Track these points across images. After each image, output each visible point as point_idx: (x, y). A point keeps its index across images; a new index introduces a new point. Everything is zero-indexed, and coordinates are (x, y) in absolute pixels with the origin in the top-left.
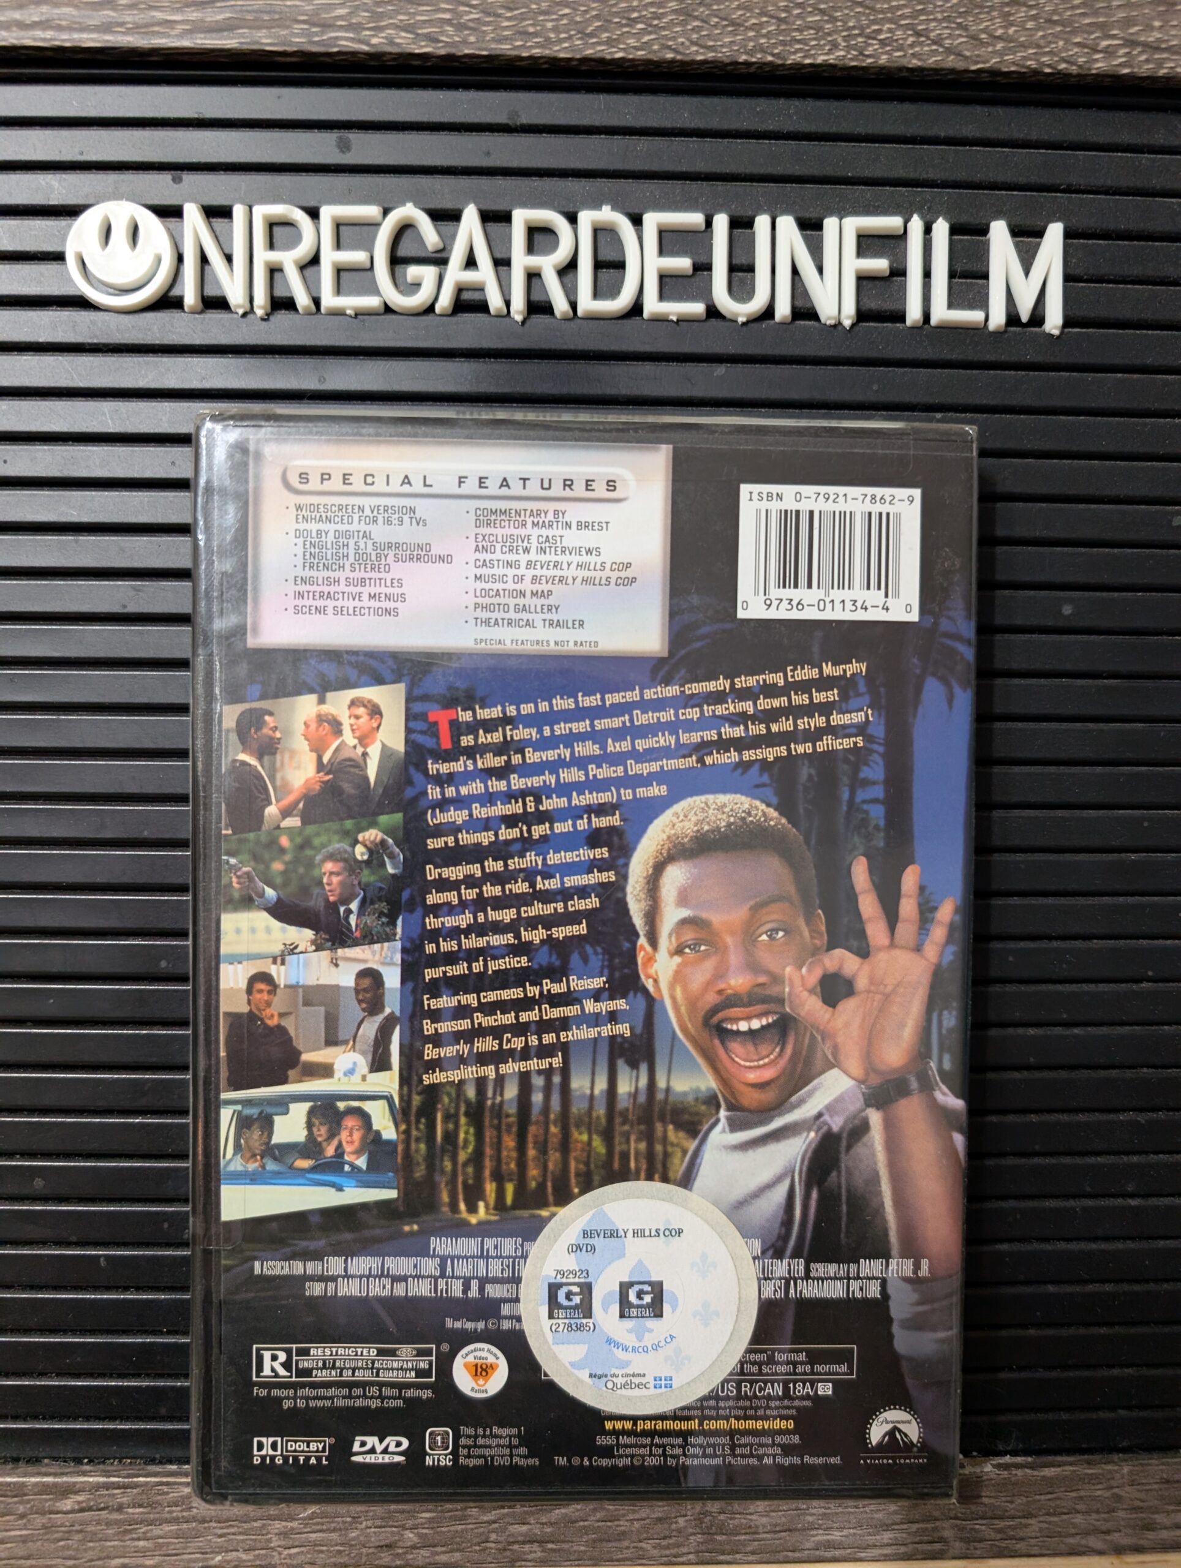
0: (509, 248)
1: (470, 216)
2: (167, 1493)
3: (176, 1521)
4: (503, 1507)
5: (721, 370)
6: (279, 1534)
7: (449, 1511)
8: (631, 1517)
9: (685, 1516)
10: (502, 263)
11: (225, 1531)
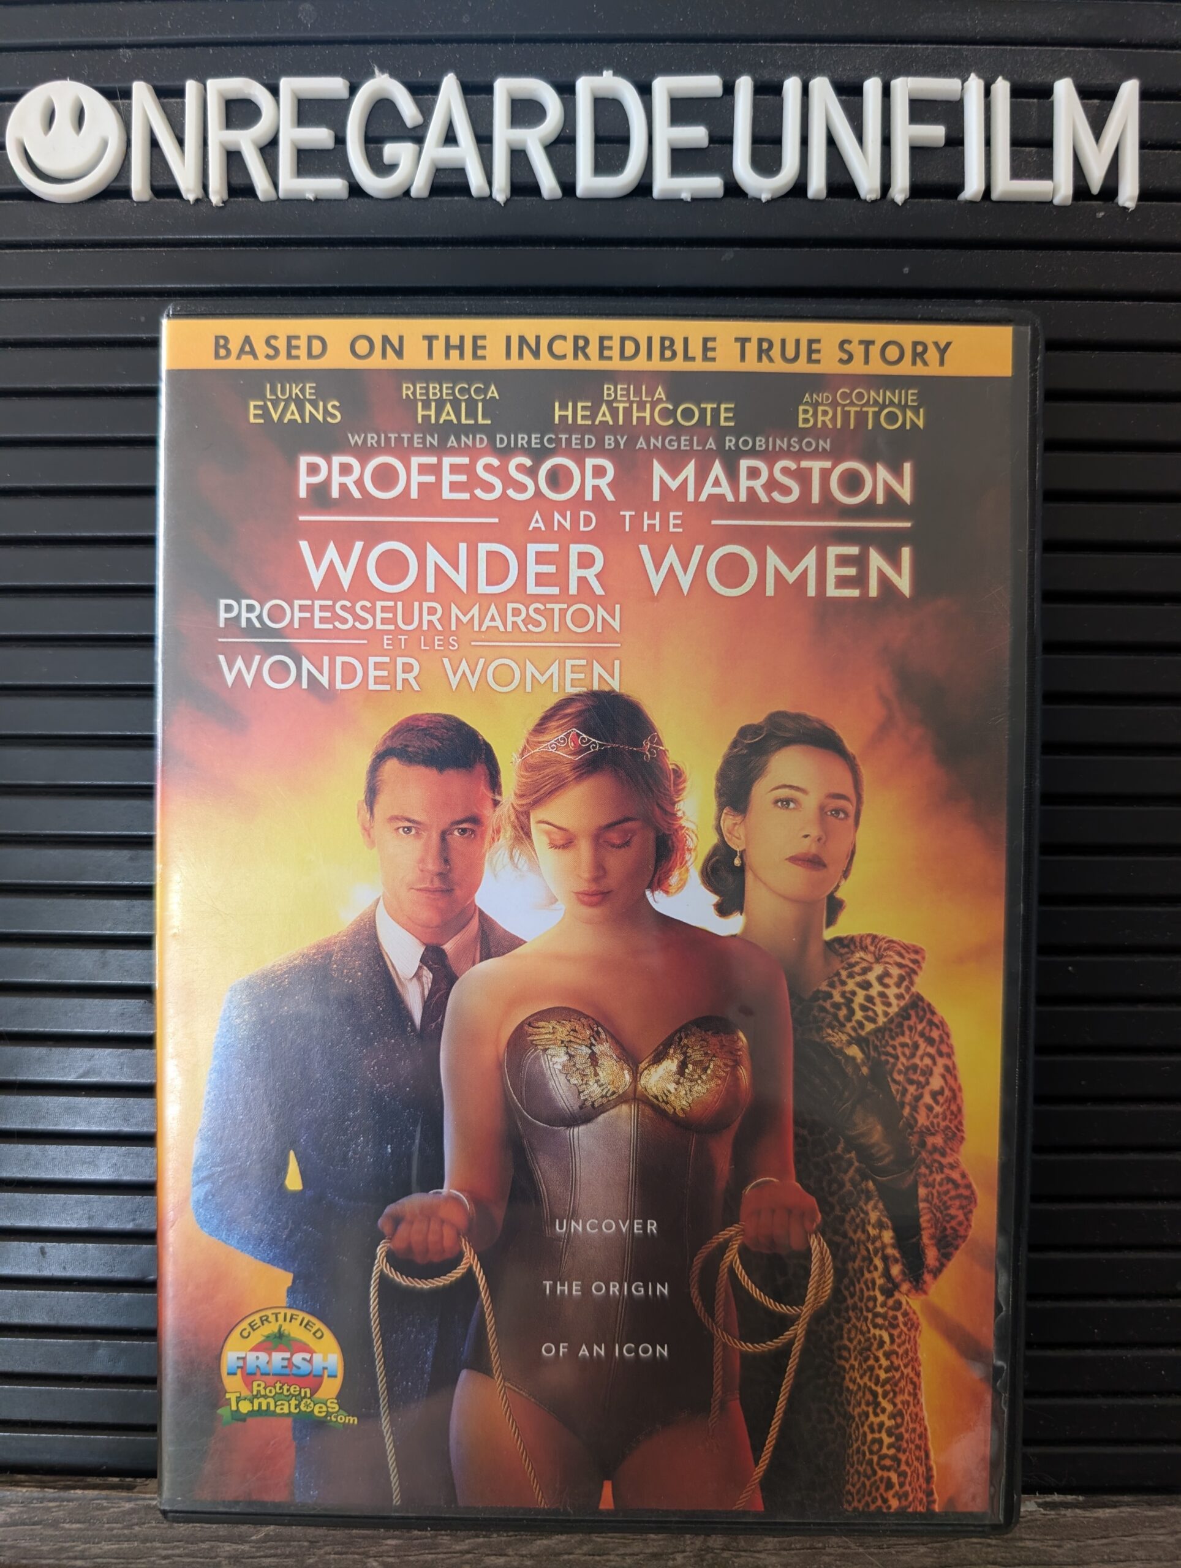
0: (490, 124)
1: (450, 85)
2: (107, 1508)
3: (118, 1539)
4: (477, 1536)
5: (729, 254)
6: (229, 1558)
7: (417, 1539)
8: (622, 1551)
9: (684, 1551)
10: (484, 140)
11: (170, 1552)
